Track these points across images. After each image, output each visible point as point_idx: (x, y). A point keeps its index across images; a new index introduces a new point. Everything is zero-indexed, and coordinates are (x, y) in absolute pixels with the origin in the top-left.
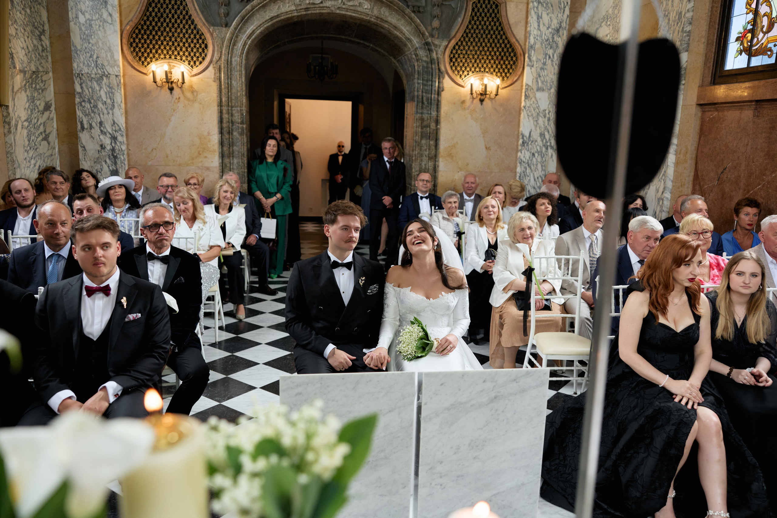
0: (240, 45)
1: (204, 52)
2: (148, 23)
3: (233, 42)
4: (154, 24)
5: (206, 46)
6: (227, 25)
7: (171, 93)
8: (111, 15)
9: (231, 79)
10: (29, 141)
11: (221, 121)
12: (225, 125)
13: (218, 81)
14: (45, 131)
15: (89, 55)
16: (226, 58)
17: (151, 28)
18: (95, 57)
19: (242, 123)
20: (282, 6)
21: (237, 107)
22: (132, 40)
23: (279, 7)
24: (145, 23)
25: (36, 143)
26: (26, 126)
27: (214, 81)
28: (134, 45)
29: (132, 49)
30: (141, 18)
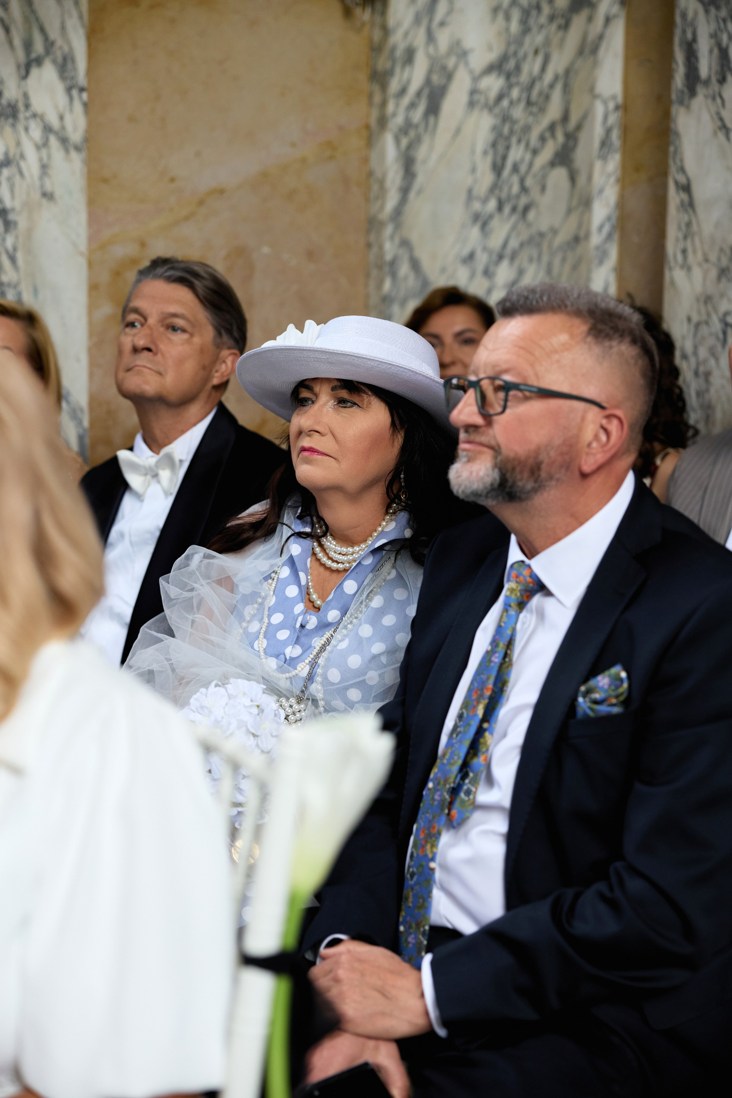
10: (498, 168)
14: (565, 118)
25: (529, 182)
26: (493, 94)
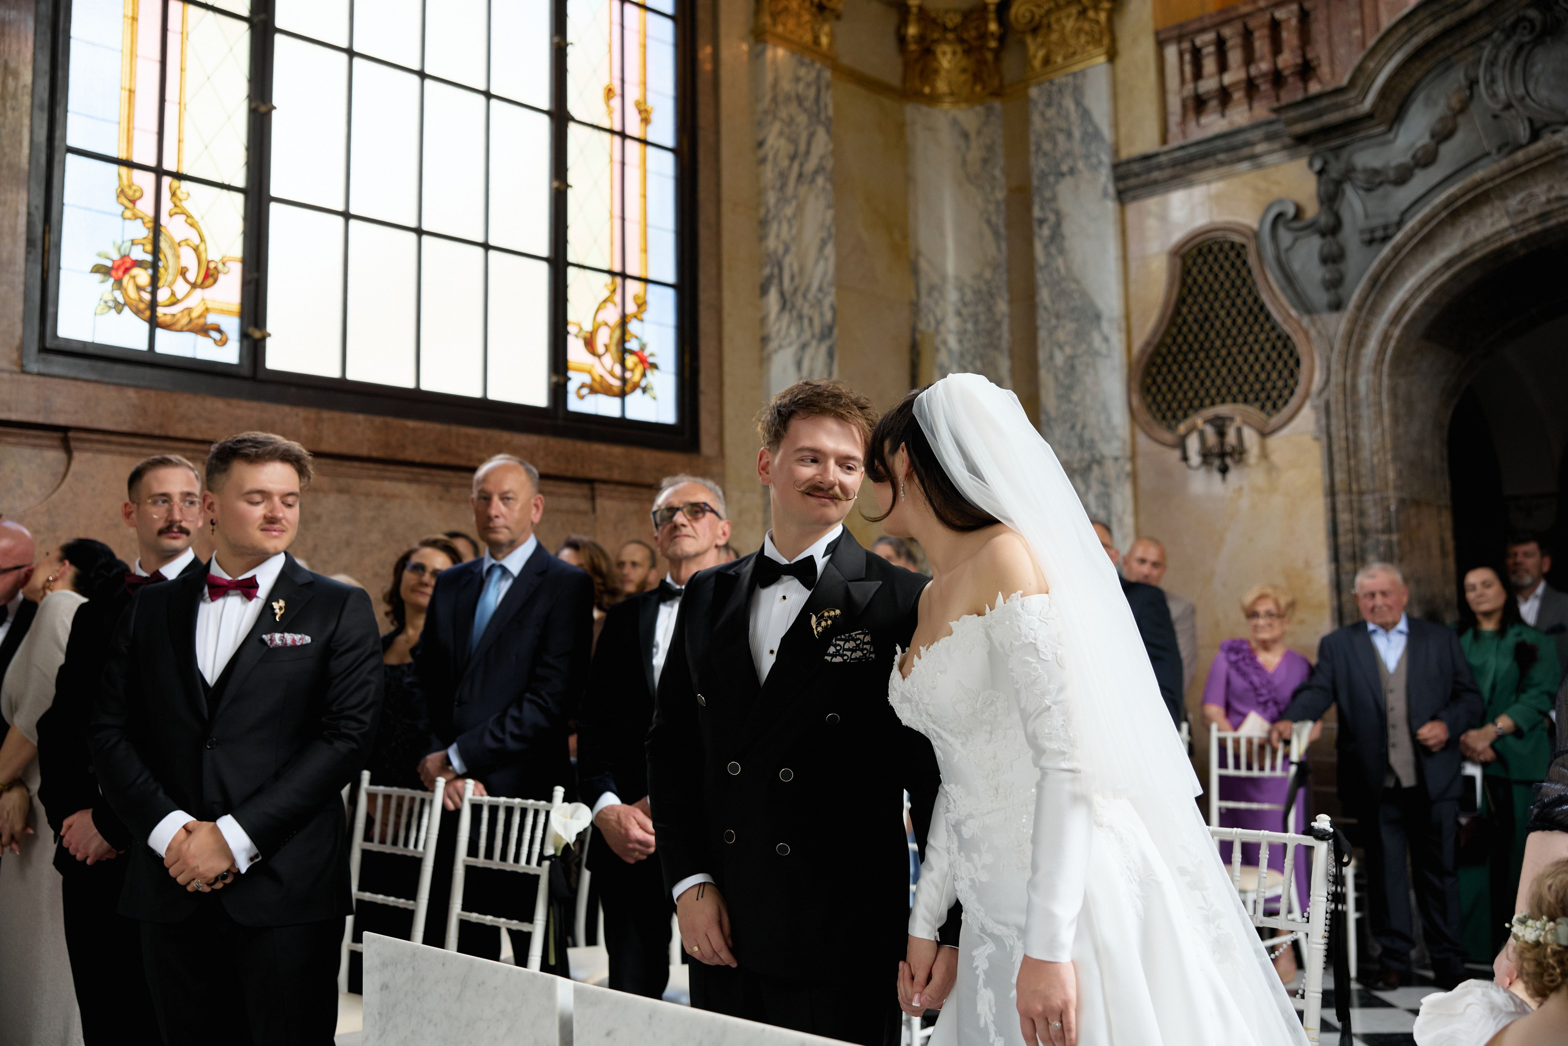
0: (1372, 345)
1: (1292, 374)
2: (1180, 339)
3: (1355, 339)
4: (1191, 338)
5: (1298, 363)
6: (1337, 306)
7: (1224, 479)
8: (1106, 339)
9: (1355, 427)
11: (1334, 531)
12: (1342, 539)
13: (1324, 437)
15: (1068, 425)
16: (1340, 379)
17: (1185, 348)
18: (1078, 427)
19: (1388, 530)
20: (1473, 228)
21: (1373, 492)
22: (1149, 381)
23: (1467, 232)
24: (1174, 341)
27: (1317, 439)
28: (1154, 389)
29: (1150, 399)
30: (1167, 332)
